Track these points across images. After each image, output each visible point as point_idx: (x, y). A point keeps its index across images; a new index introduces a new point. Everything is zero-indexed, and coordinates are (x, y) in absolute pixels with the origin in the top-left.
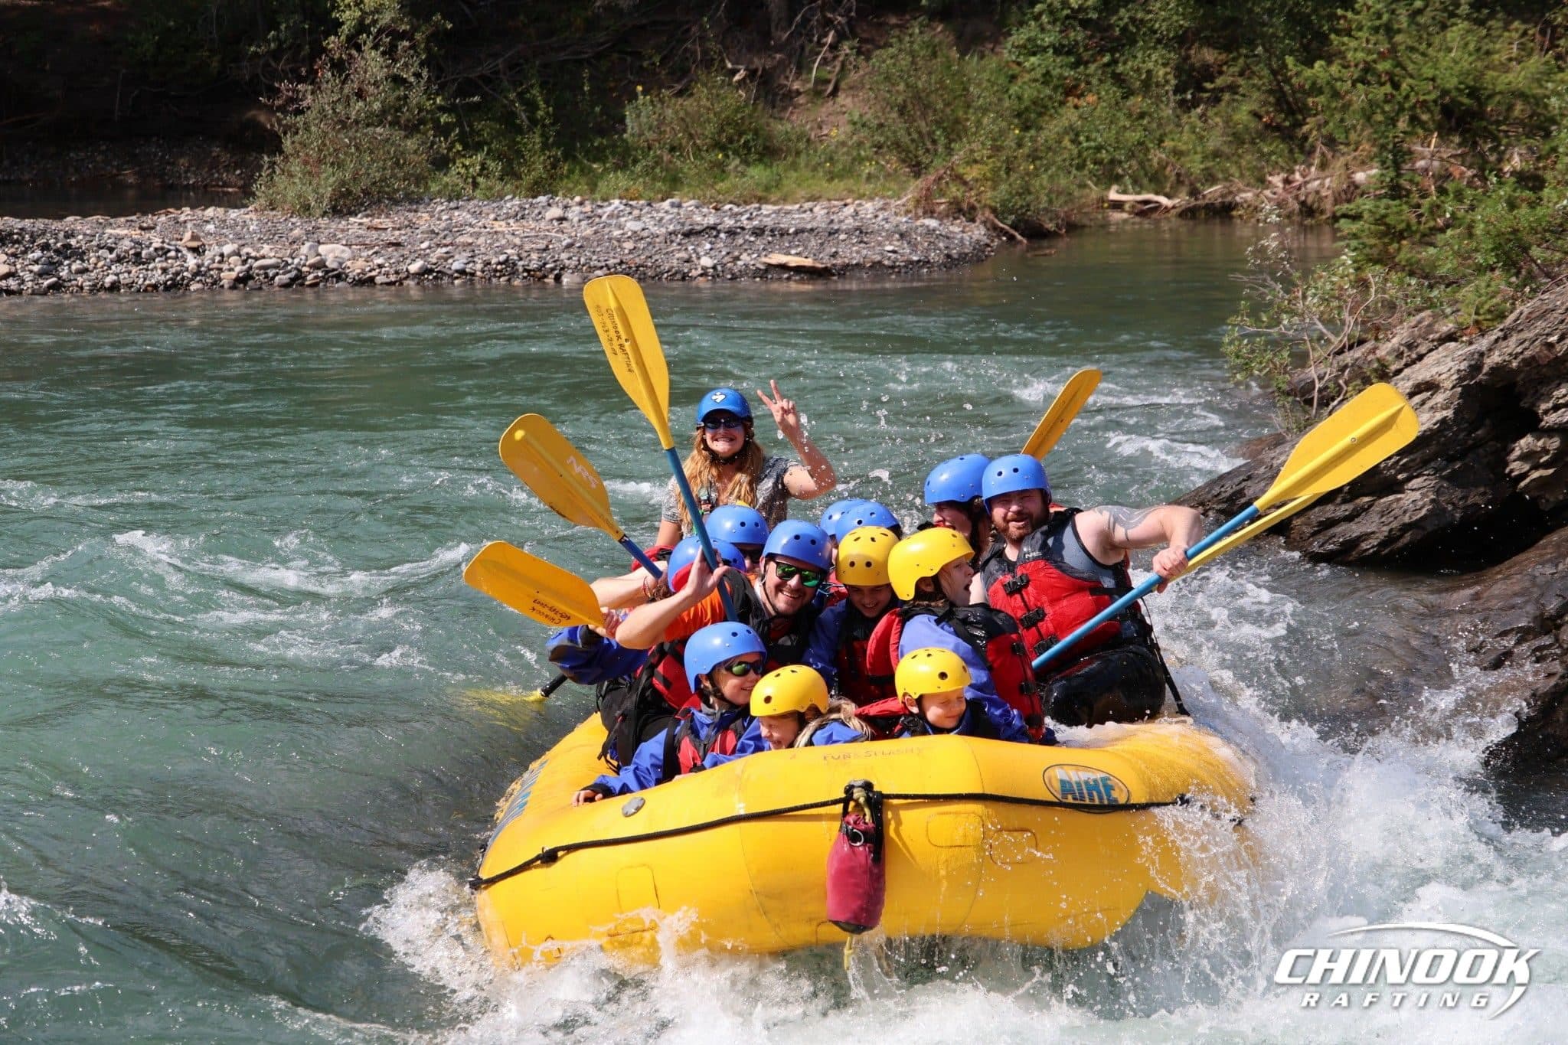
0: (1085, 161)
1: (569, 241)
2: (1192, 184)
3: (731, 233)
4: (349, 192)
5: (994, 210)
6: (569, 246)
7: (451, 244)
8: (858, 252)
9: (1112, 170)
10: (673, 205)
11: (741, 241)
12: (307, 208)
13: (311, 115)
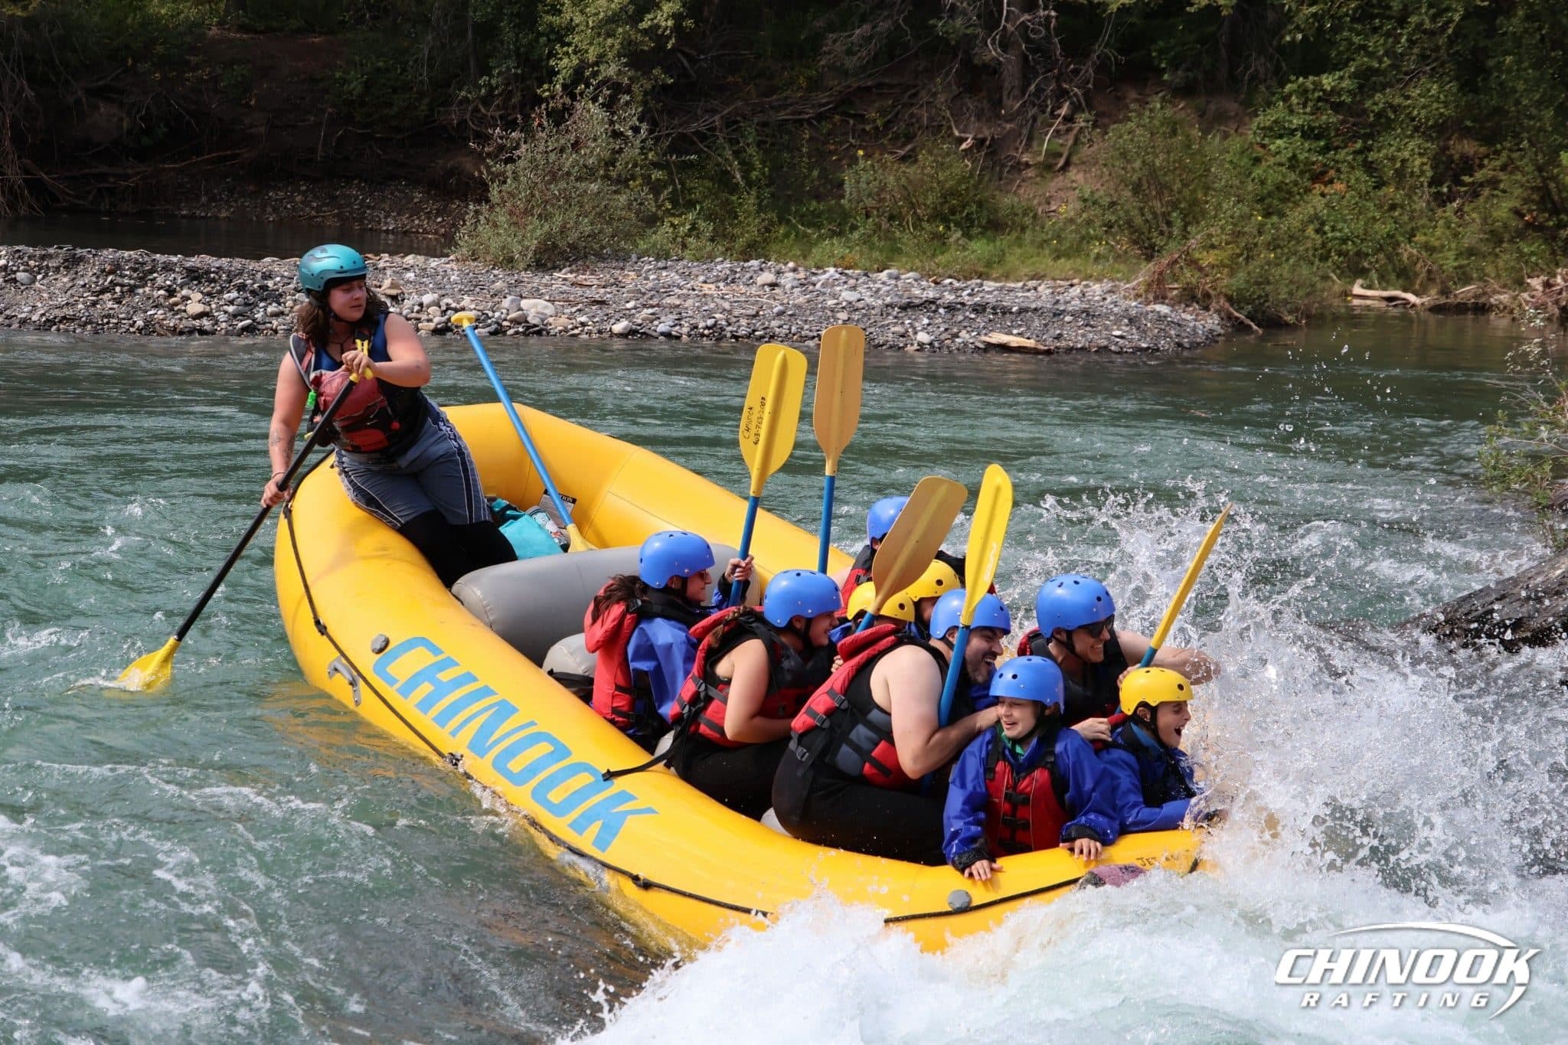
0: (1329, 251)
1: (781, 308)
2: (1443, 282)
3: (950, 308)
4: (555, 246)
5: (1229, 299)
6: (781, 314)
7: (658, 305)
8: (1083, 336)
9: (1358, 263)
10: (890, 277)
11: (960, 318)
12: (511, 260)
13: (521, 163)
